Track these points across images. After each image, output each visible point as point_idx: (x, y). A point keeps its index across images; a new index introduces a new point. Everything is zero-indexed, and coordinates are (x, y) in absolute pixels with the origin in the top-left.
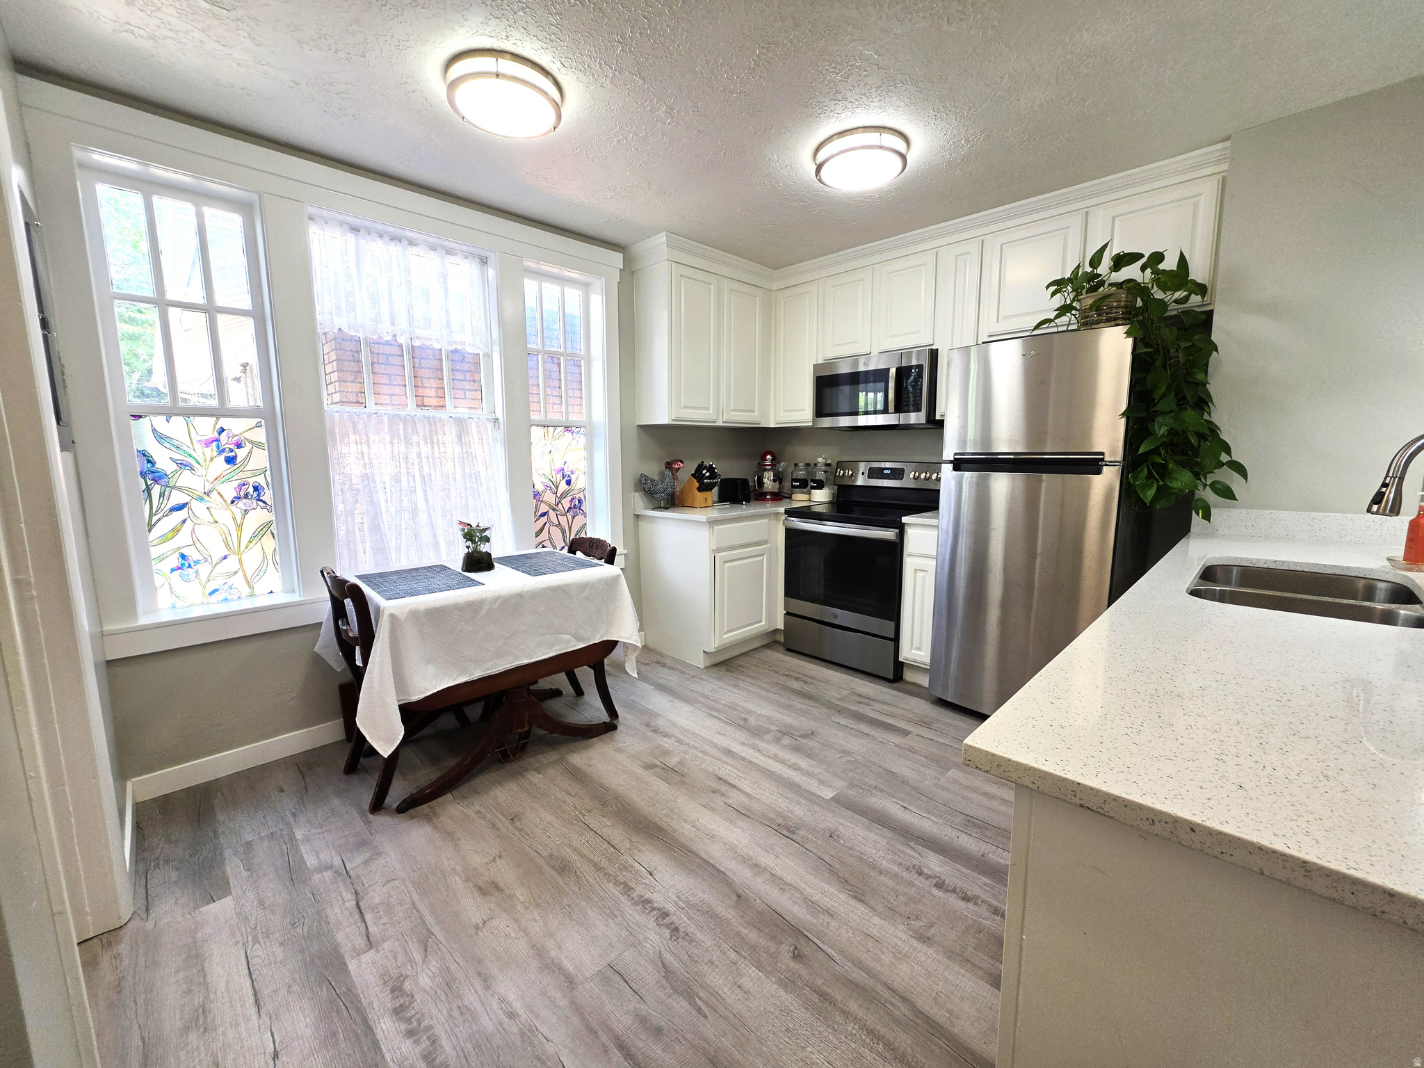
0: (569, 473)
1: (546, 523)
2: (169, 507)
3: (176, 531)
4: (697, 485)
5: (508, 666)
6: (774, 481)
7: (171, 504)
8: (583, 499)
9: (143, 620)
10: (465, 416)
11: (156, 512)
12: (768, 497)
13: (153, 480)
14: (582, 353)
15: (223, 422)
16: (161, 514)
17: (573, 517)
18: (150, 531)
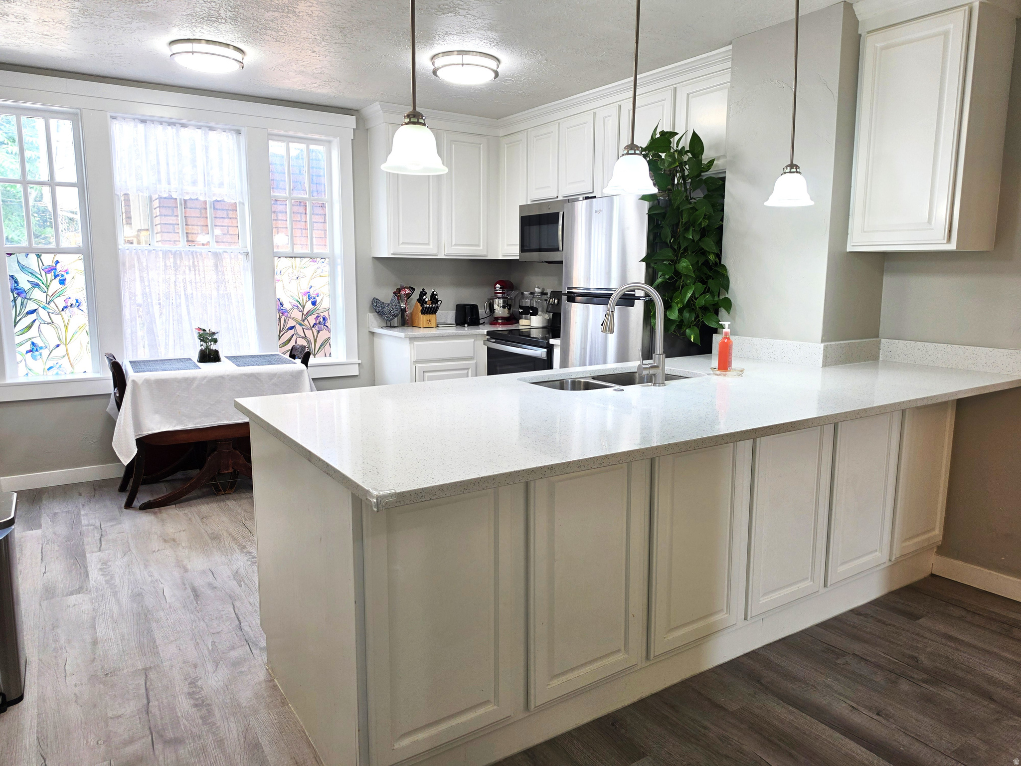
0: (315, 296)
1: (293, 335)
2: (26, 311)
3: (30, 327)
4: (420, 308)
5: (213, 423)
6: (504, 307)
7: (27, 309)
8: (327, 317)
9: (9, 380)
10: (221, 251)
11: (19, 314)
12: (500, 321)
13: (17, 294)
14: (326, 197)
15: (59, 257)
16: (21, 316)
17: (318, 332)
18: (15, 326)
